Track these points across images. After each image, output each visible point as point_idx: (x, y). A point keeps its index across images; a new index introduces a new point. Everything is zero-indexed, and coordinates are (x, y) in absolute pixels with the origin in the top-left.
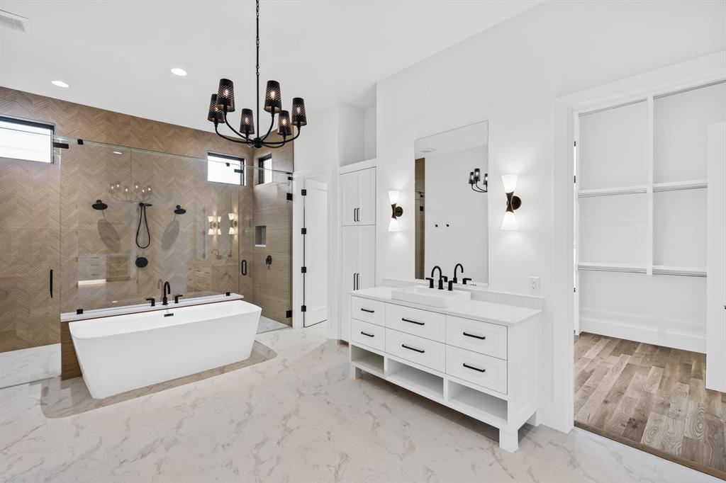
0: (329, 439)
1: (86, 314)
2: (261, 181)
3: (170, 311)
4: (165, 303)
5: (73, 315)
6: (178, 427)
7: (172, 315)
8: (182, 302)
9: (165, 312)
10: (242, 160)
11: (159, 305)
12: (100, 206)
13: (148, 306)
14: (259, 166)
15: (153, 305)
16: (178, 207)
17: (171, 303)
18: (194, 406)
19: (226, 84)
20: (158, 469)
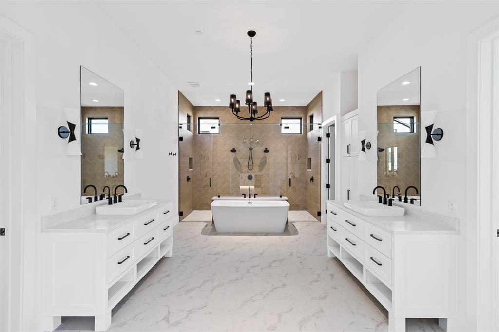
0: (285, 276)
1: (221, 198)
2: (312, 129)
3: (251, 201)
4: (250, 197)
5: (216, 198)
6: (232, 250)
7: (251, 203)
8: (257, 198)
9: (248, 201)
10: (301, 119)
11: (247, 198)
12: (234, 151)
13: (243, 198)
14: (311, 123)
15: (245, 197)
16: (266, 149)
17: (252, 198)
18: (244, 244)
19: (233, 96)
20: (216, 260)
